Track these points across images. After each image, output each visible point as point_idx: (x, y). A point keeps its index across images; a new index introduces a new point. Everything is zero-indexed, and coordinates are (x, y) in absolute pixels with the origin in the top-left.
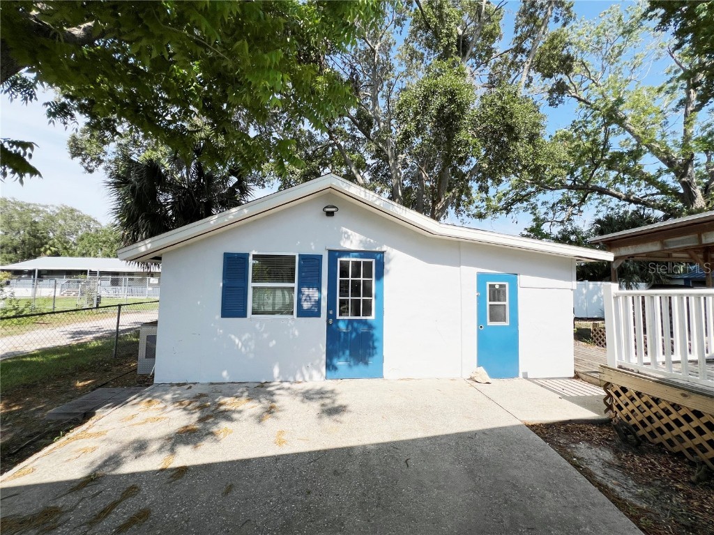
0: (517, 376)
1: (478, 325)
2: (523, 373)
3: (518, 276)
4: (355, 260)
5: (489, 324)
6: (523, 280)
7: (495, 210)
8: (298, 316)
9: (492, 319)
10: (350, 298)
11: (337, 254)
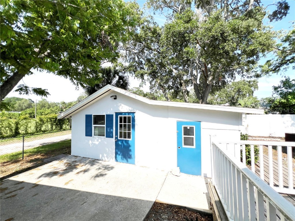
0: (200, 175)
1: (178, 146)
2: (204, 174)
3: (201, 122)
4: (124, 116)
5: (184, 146)
6: (203, 125)
7: (267, 72)
8: (106, 137)
9: (185, 144)
10: (123, 131)
11: (118, 114)
